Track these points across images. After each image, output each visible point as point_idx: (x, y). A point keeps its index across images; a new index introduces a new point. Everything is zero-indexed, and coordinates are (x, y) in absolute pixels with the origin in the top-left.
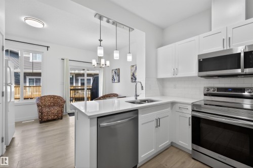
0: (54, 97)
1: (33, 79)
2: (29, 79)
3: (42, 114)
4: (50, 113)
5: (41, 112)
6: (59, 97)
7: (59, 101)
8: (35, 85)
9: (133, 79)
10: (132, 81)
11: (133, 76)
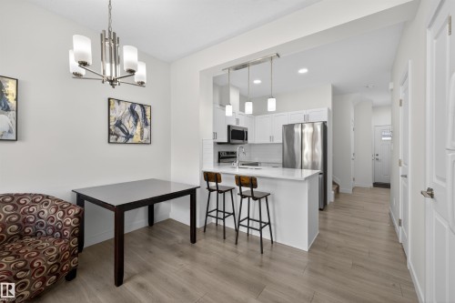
9: (118, 136)
10: (116, 139)
11: (117, 128)
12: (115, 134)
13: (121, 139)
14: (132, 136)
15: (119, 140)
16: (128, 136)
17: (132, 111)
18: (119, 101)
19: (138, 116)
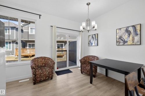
0: (44, 58)
1: (31, 44)
2: (29, 44)
3: (35, 76)
4: (43, 74)
5: (35, 74)
6: (49, 59)
7: (50, 62)
8: (32, 48)
9: (120, 42)
10: (119, 44)
11: (120, 40)
12: (119, 42)
13: (121, 44)
14: (127, 42)
15: (120, 44)
16: (125, 42)
17: (127, 31)
18: (120, 29)
19: (130, 32)
